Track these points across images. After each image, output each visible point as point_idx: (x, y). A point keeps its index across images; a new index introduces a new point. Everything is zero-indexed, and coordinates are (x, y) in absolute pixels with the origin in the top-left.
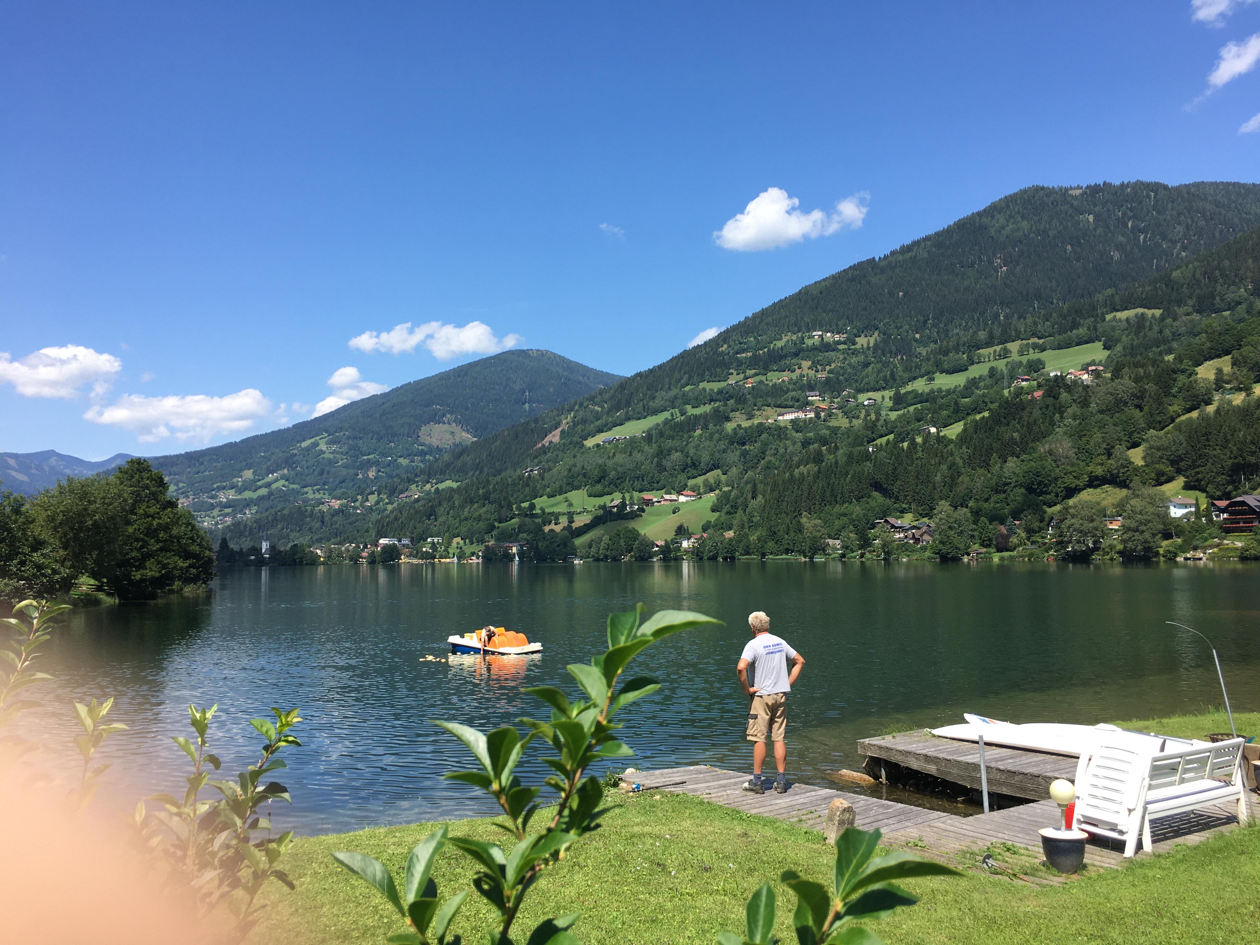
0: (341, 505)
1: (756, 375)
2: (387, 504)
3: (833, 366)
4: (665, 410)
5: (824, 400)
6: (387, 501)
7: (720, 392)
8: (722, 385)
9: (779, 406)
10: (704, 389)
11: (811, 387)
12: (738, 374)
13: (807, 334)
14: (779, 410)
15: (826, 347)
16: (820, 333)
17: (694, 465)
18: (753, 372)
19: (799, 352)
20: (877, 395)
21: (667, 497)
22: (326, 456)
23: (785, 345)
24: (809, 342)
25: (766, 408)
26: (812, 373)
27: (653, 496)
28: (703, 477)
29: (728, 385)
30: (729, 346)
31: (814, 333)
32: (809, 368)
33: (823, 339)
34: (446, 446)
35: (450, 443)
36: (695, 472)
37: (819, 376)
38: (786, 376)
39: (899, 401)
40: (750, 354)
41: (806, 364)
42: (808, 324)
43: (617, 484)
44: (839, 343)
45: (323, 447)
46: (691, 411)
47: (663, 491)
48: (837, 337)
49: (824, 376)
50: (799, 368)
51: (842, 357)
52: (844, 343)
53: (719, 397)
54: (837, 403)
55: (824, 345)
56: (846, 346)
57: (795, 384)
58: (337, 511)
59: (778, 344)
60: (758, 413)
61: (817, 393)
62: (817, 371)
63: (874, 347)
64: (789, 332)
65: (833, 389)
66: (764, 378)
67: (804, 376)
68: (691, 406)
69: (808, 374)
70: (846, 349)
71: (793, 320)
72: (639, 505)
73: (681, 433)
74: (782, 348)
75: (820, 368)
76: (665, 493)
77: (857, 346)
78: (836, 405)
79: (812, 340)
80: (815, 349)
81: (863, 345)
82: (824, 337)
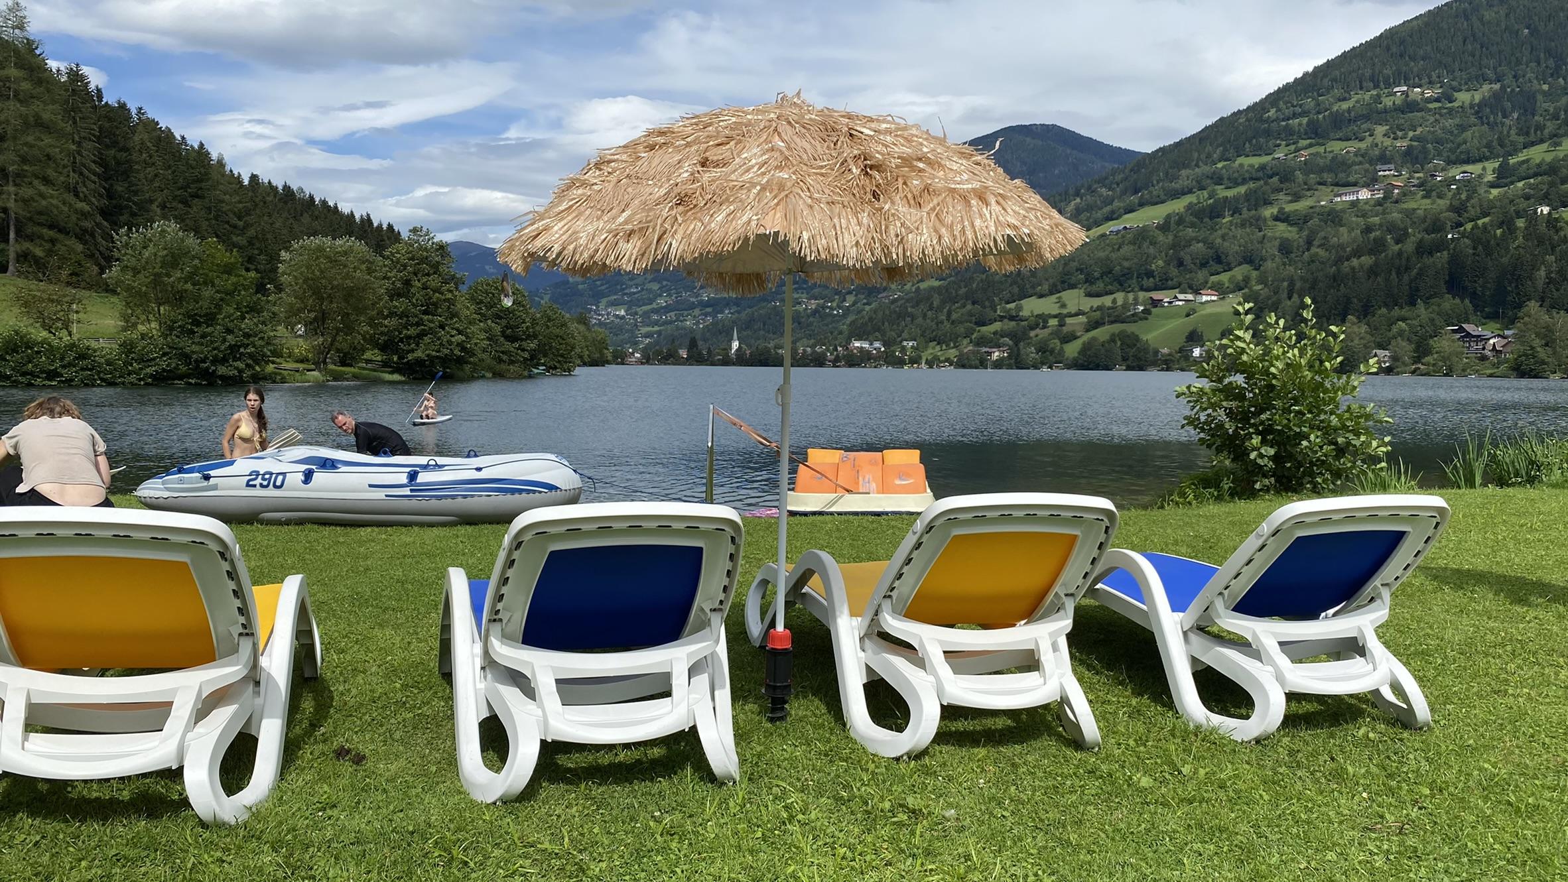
0: (818, 305)
1: (1311, 146)
2: (864, 304)
3: (1419, 130)
4: (1190, 192)
5: (1401, 175)
6: (865, 301)
7: (1262, 167)
8: (1265, 159)
9: (1337, 185)
10: (1241, 165)
11: (1384, 159)
12: (1287, 146)
13: (1386, 91)
14: (1336, 189)
15: (1410, 106)
16: (1405, 88)
17: (1218, 259)
18: (1308, 141)
19: (1374, 114)
20: (1475, 169)
21: (1181, 296)
23: (1354, 106)
24: (1388, 102)
25: (1320, 187)
26: (1388, 142)
27: (1165, 296)
28: (1229, 274)
29: (1274, 159)
30: (1279, 110)
31: (1396, 89)
32: (1385, 135)
33: (1407, 96)
36: (1219, 268)
37: (1398, 145)
38: (1352, 147)
39: (1504, 176)
40: (1305, 120)
41: (1380, 130)
42: (1389, 77)
43: (1122, 281)
44: (1429, 100)
46: (1222, 192)
47: (1177, 290)
48: (1428, 93)
49: (1405, 144)
50: (1370, 136)
51: (1432, 119)
52: (1437, 100)
53: (1260, 174)
54: (1418, 178)
55: (1408, 104)
56: (1439, 105)
57: (1362, 156)
58: (815, 312)
59: (1345, 106)
60: (1309, 193)
61: (1392, 166)
62: (1395, 139)
63: (1479, 105)
64: (1361, 88)
65: (1415, 161)
66: (1321, 149)
67: (1377, 145)
68: (1223, 187)
69: (1382, 142)
70: (1440, 108)
71: (1368, 72)
72: (1145, 306)
73: (1206, 220)
74: (1349, 111)
75: (1400, 134)
76: (1180, 293)
77: (1456, 104)
78: (1416, 182)
79: (1392, 98)
80: (1396, 110)
81: (1463, 103)
82: (1410, 93)
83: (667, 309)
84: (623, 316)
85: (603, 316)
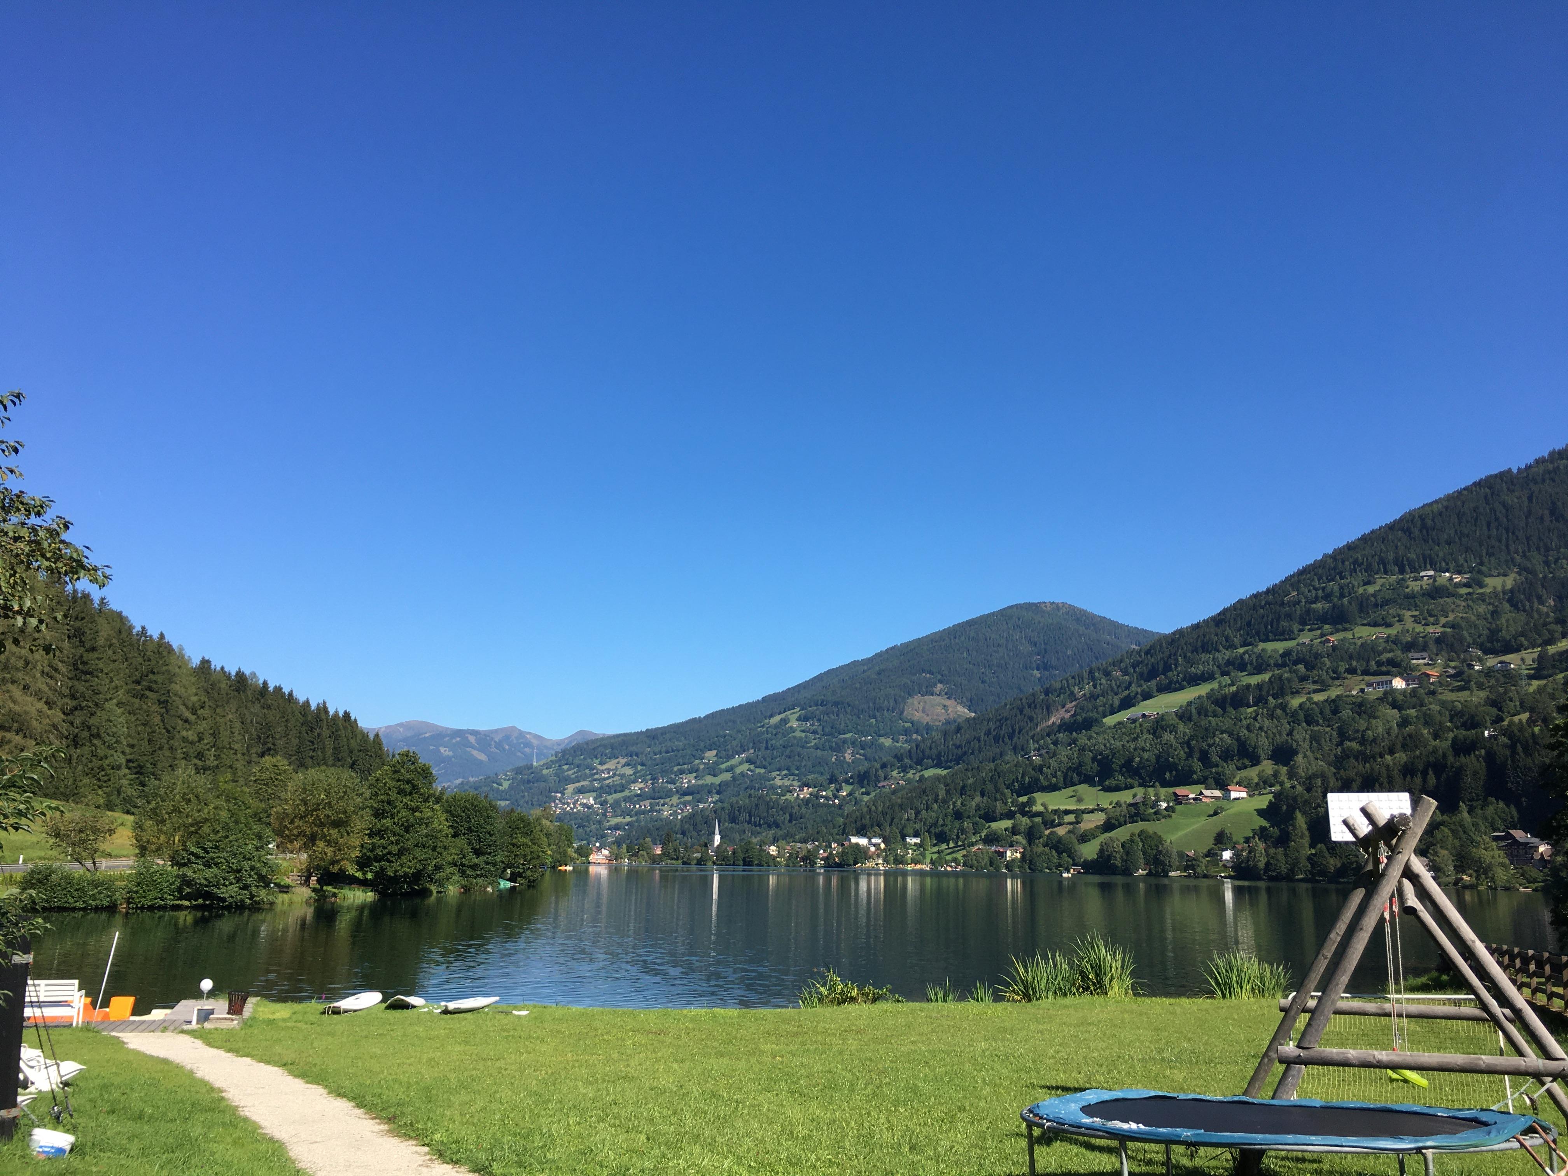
0: (811, 793)
1: (1338, 630)
2: (863, 794)
3: (1452, 616)
4: (1211, 677)
5: (1436, 663)
7: (1287, 653)
8: (1290, 644)
9: (1368, 673)
10: (1264, 651)
11: (1416, 646)
12: (1312, 630)
13: (1412, 575)
14: (1367, 678)
15: (1436, 592)
16: (1432, 573)
17: (1245, 752)
18: (1334, 626)
19: (1401, 599)
20: (1513, 659)
21: (1207, 793)
22: (798, 734)
23: (1379, 590)
24: (1414, 586)
25: (1350, 675)
26: (1419, 628)
27: (1189, 792)
28: (1257, 769)
29: (1299, 644)
30: (1300, 593)
31: (1422, 574)
32: (1414, 621)
33: (1435, 581)
34: (937, 723)
35: (942, 719)
36: (1246, 761)
37: (1431, 631)
38: (1381, 633)
39: (1544, 667)
40: (1328, 605)
41: (1409, 616)
42: (1415, 561)
43: (1141, 775)
44: (1458, 585)
45: (794, 724)
46: (1246, 679)
47: (1203, 786)
48: (1457, 579)
49: (1437, 631)
50: (1399, 621)
51: (1464, 605)
52: (1467, 585)
53: (1285, 660)
54: (1454, 668)
55: (1436, 588)
56: (1470, 590)
57: (1394, 642)
58: (807, 802)
59: (1371, 589)
60: (1337, 682)
61: (1425, 654)
62: (1426, 625)
63: (1512, 591)
64: (1386, 572)
65: (1451, 648)
66: (1349, 635)
67: (1408, 631)
68: (1246, 673)
69: (1414, 628)
70: (1469, 594)
71: (1391, 556)
72: (1168, 803)
73: (1230, 709)
74: (1374, 595)
75: (1432, 620)
76: (1207, 789)
77: (1488, 590)
78: (1452, 671)
79: (1419, 583)
80: (1424, 594)
81: (1495, 588)
82: (1438, 579)
83: (641, 797)
84: (592, 805)
85: (568, 804)
